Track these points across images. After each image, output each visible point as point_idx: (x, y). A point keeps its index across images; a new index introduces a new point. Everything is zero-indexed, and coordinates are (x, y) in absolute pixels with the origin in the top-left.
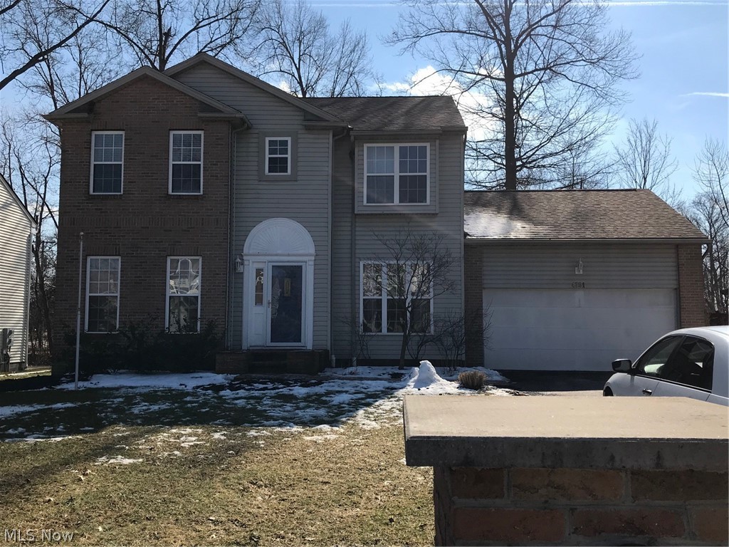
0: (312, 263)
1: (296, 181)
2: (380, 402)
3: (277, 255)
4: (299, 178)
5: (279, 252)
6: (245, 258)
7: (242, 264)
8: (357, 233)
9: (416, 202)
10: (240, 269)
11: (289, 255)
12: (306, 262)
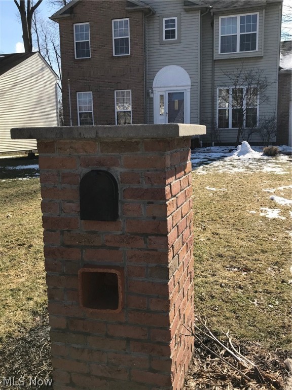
0: (189, 90)
1: (180, 43)
2: (215, 162)
3: (171, 87)
4: (182, 41)
5: (172, 85)
6: (154, 89)
7: (152, 93)
8: (215, 71)
9: (250, 50)
10: (151, 96)
11: (177, 87)
12: (186, 90)
